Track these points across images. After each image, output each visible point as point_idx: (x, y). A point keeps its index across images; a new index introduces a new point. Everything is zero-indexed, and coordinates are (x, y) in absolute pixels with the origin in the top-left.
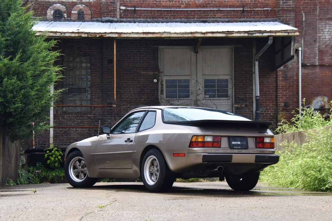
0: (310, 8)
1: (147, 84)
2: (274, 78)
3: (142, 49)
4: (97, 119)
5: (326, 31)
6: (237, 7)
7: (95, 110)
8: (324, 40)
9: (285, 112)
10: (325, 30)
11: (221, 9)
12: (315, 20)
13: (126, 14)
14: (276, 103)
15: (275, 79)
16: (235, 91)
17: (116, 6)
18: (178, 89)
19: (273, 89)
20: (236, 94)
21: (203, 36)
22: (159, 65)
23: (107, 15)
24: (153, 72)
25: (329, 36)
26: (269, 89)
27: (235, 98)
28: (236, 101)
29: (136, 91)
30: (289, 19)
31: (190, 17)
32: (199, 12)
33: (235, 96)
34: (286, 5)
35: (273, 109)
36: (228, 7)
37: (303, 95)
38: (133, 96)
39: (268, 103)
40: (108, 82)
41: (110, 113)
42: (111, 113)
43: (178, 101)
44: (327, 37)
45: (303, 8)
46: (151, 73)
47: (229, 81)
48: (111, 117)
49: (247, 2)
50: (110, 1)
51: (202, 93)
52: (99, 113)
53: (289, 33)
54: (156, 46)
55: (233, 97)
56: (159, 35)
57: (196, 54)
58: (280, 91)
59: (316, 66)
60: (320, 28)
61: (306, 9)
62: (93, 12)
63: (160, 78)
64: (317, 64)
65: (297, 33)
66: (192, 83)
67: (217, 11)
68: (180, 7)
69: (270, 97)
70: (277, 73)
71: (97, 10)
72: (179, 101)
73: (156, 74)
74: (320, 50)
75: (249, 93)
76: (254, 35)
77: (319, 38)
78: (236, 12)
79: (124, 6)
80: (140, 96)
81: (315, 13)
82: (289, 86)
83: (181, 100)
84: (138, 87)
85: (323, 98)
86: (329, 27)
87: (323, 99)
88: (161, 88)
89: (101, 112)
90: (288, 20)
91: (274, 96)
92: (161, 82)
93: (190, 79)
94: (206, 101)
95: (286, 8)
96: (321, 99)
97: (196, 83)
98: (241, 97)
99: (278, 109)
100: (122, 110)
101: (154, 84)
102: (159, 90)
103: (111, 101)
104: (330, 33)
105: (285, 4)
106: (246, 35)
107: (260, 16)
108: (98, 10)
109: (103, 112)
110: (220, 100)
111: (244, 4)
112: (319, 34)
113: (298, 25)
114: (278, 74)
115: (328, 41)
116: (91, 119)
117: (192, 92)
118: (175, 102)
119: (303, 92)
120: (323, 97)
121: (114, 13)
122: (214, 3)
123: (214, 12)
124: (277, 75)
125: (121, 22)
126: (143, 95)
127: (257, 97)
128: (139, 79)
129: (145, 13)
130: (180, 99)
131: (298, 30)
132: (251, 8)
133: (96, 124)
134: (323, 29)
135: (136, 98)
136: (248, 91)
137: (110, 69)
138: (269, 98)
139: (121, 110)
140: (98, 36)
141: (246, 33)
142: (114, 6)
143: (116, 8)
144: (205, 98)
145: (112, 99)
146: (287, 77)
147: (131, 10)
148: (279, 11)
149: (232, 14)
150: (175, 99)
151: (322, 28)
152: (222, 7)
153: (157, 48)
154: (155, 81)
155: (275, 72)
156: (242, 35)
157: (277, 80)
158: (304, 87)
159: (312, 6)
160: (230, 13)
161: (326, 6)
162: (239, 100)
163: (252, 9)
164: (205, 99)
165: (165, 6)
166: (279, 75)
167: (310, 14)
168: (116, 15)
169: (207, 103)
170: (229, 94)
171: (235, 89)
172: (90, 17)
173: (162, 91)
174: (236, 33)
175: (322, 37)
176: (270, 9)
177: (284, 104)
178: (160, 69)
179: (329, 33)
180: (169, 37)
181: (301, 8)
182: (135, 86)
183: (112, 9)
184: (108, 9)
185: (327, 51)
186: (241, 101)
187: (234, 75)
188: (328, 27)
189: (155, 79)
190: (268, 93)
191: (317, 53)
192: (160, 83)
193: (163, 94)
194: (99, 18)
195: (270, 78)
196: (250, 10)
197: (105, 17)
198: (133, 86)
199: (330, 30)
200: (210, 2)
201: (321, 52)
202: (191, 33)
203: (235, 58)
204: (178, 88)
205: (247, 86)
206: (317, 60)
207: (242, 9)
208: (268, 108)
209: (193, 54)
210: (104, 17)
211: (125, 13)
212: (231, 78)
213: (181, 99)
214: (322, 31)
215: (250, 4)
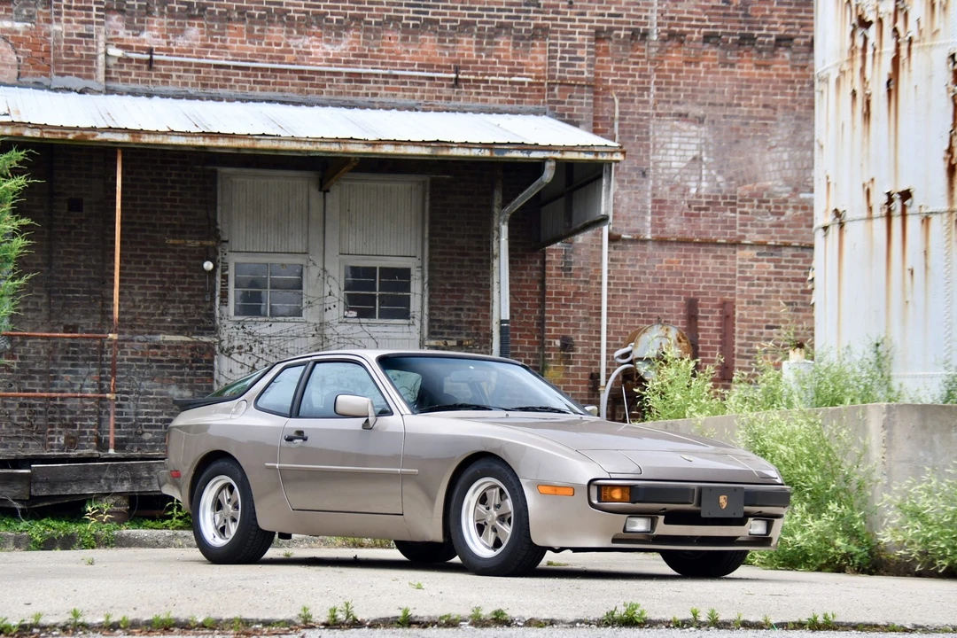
0: (632, 82)
1: (182, 273)
2: (537, 269)
3: (170, 175)
4: (30, 370)
5: (671, 149)
6: (440, 68)
7: (24, 344)
8: (666, 171)
9: (562, 365)
10: (669, 146)
11: (395, 72)
12: (645, 118)
13: (125, 70)
14: (539, 337)
15: (539, 272)
16: (430, 303)
17: (95, 46)
18: (269, 290)
19: (533, 300)
20: (434, 312)
21: (369, 149)
22: (219, 221)
23: (67, 69)
24: (200, 239)
25: (680, 161)
26: (523, 299)
27: (431, 321)
28: (432, 330)
29: (148, 292)
30: (578, 110)
31: (309, 88)
32: (335, 78)
33: (430, 315)
34: (569, 72)
35: (531, 355)
36: (416, 67)
37: (610, 319)
38: (139, 307)
39: (518, 339)
40: (68, 266)
41: (70, 355)
42: (75, 356)
43: (270, 326)
44: (674, 165)
45: (614, 81)
46: (193, 243)
47: (413, 272)
48: (73, 365)
49: (466, 58)
50: (77, 32)
51: (337, 304)
52: (38, 352)
53: (596, 153)
54: (210, 168)
55: (426, 317)
56: (247, 143)
57: (322, 193)
58: (550, 307)
59: (645, 241)
60: (658, 140)
61: (623, 85)
62: (24, 59)
63: (219, 257)
64: (649, 237)
65: (619, 154)
66: (312, 275)
67: (384, 76)
68: (281, 60)
69: (525, 322)
70: (544, 257)
71: (35, 54)
72: (273, 324)
73: (208, 247)
74: (656, 198)
75: (469, 310)
76: (508, 155)
77: (655, 168)
78: (436, 82)
79: (118, 46)
80: (162, 307)
81: (646, 98)
82: (576, 294)
83: (279, 321)
84: (158, 282)
85: (667, 330)
86: (680, 137)
87: (665, 332)
88: (222, 285)
89: (42, 350)
90: (575, 112)
91: (535, 319)
92: (223, 271)
93: (305, 264)
94: (348, 326)
95: (571, 79)
96: (662, 333)
97: (322, 276)
98: (446, 319)
99: (544, 356)
100: (106, 347)
101: (202, 274)
102: (218, 293)
103: (76, 321)
104: (681, 153)
105: (567, 69)
106: (487, 153)
107: (502, 98)
108: (40, 54)
109: (50, 352)
110: (386, 325)
111: (458, 61)
112: (654, 154)
113: (600, 127)
114: (547, 259)
115: (676, 175)
116: (12, 371)
117: (311, 300)
118: (261, 326)
119: (611, 311)
120: (665, 327)
121: (90, 67)
122: (376, 53)
123: (377, 79)
124: (544, 263)
125: (109, 91)
126: (170, 306)
127: (502, 322)
128: (157, 260)
129: (179, 70)
130: (274, 319)
131: (621, 147)
132: (476, 74)
133: (27, 387)
134: (664, 143)
135: (148, 314)
136: (465, 303)
137: (74, 227)
138: (520, 324)
139: (103, 346)
140: (71, 137)
141: (485, 149)
142: (90, 46)
143: (96, 50)
144: (345, 319)
145: (76, 315)
146: (570, 269)
147: (138, 61)
148: (552, 86)
149: (427, 87)
150: (260, 319)
151: (662, 140)
152: (398, 67)
153: (215, 173)
154: (208, 265)
155: (538, 253)
156: (475, 152)
157: (543, 275)
158: (614, 296)
159: (637, 79)
160: (420, 84)
161: (673, 80)
162: (440, 327)
163: (481, 78)
164: (346, 322)
165: (238, 55)
166: (550, 261)
167: (633, 101)
168: (95, 70)
169: (351, 332)
170: (412, 310)
171: (430, 297)
172: (15, 72)
173: (224, 295)
174: (458, 147)
175: (662, 165)
176: (529, 80)
177: (561, 343)
178: (220, 233)
179: (679, 153)
180: (276, 150)
181: (610, 83)
182: (148, 279)
183: (82, 56)
184: (70, 52)
185: (674, 202)
186: (446, 331)
187: (430, 257)
188: (676, 137)
189: (207, 260)
190: (520, 310)
191: (650, 206)
192: (219, 271)
193: (226, 305)
194: (43, 77)
195: (525, 269)
196: (475, 81)
197: (63, 75)
198: (140, 278)
199: (683, 147)
200: (366, 52)
201: (659, 203)
202: (338, 141)
203: (432, 211)
204: (271, 288)
205: (464, 288)
206: (648, 224)
207: (454, 76)
208: (519, 351)
209: (316, 195)
210: (58, 74)
211: (122, 66)
212: (420, 264)
213: (278, 318)
214: (662, 147)
215: (476, 62)
